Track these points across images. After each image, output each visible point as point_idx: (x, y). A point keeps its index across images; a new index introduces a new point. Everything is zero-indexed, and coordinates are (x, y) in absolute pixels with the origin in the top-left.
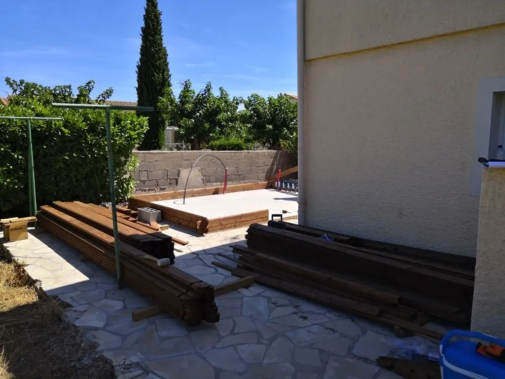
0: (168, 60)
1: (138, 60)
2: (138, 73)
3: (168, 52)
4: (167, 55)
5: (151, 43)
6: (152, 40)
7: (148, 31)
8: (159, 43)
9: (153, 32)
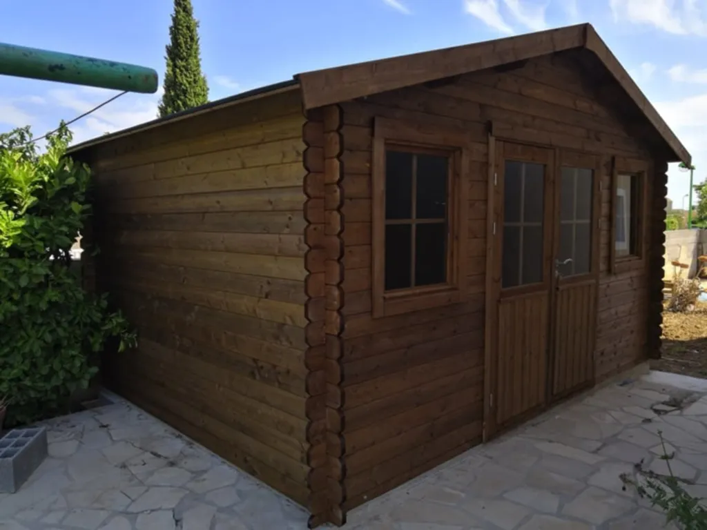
5: (181, 71)
6: (184, 66)
7: (176, 51)
8: (194, 71)
9: (185, 54)
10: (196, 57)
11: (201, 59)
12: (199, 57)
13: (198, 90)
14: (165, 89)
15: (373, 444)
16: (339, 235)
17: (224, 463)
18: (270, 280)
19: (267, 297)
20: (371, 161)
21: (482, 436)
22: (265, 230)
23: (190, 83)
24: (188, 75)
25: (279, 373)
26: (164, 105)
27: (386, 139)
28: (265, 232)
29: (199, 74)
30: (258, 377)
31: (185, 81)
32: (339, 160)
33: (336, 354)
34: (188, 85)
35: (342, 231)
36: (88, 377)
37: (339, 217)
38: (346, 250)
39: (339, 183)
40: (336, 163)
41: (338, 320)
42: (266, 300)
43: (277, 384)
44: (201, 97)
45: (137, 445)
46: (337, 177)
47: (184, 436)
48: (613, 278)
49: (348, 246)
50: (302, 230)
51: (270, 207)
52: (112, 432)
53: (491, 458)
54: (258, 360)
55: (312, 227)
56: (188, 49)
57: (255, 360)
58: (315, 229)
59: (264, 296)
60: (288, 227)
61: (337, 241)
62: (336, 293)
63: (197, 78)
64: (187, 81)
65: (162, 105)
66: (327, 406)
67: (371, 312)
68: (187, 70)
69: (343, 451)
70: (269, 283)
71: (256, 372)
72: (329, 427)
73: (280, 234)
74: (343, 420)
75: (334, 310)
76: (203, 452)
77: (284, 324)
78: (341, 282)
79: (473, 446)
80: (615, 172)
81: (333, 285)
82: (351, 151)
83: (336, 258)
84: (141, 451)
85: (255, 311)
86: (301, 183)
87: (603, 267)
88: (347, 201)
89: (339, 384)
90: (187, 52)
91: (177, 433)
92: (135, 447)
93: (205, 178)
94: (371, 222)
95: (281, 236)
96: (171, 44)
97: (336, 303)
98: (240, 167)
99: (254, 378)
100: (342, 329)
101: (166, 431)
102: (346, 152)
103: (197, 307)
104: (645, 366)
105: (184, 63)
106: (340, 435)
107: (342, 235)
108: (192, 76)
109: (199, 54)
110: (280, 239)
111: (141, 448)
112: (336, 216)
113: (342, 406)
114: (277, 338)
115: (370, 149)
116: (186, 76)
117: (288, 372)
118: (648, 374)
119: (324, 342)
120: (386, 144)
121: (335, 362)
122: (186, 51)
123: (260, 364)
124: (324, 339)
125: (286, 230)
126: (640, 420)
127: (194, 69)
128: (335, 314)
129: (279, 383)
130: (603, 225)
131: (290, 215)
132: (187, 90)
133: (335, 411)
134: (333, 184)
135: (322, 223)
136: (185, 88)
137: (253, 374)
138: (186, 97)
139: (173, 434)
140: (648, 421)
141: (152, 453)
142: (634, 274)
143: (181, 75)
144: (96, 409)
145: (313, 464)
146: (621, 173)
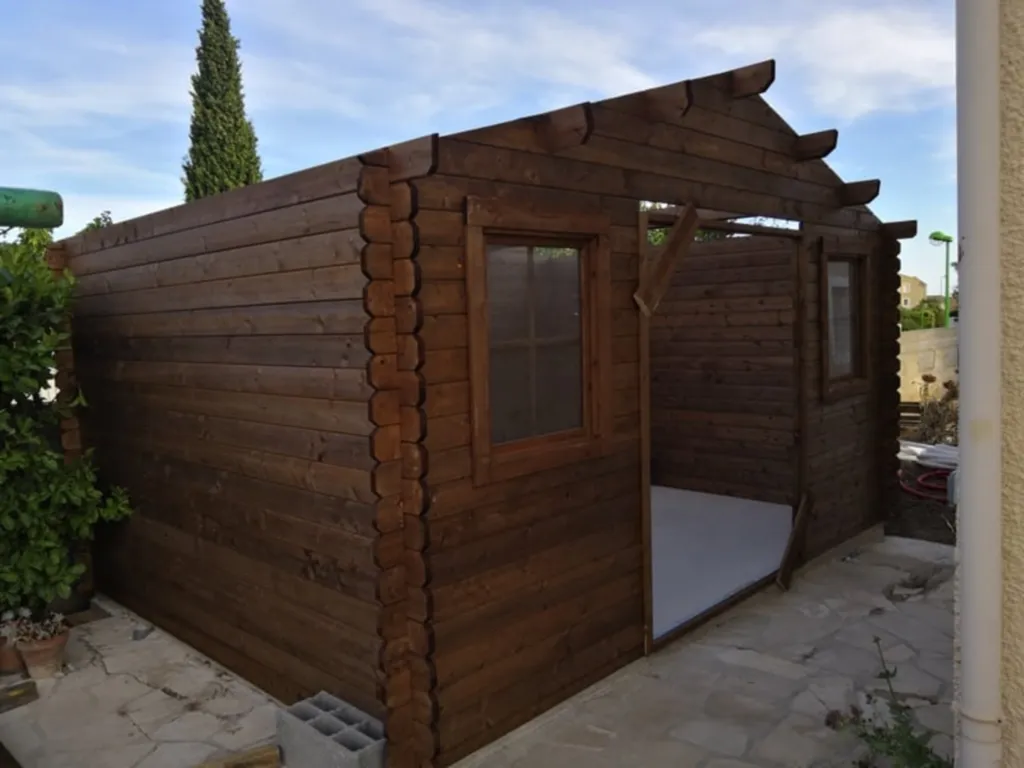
0: (259, 151)
1: (186, 152)
2: (186, 184)
3: (257, 133)
4: (256, 140)
5: (215, 112)
6: (219, 106)
7: (207, 83)
8: (234, 113)
9: (219, 87)
10: (237, 92)
11: (243, 96)
12: (242, 92)
13: (241, 140)
14: (192, 139)
15: (482, 667)
16: (418, 369)
17: (270, 700)
18: (324, 434)
19: (320, 459)
20: (463, 260)
21: (642, 644)
22: (314, 361)
23: (228, 130)
24: (225, 118)
25: (342, 571)
26: (191, 163)
27: (485, 228)
28: (314, 364)
29: (241, 116)
30: (312, 576)
31: (221, 128)
32: (414, 262)
33: (419, 543)
34: (225, 134)
35: (421, 364)
36: (69, 579)
37: (415, 344)
38: (430, 391)
39: (415, 294)
40: (410, 265)
41: (421, 493)
42: (319, 463)
43: (339, 587)
44: (245, 151)
45: (144, 678)
46: (411, 287)
47: (213, 663)
48: (827, 409)
49: (432, 384)
50: (363, 363)
51: (319, 329)
52: (106, 661)
53: (656, 677)
54: (311, 551)
55: (378, 359)
56: (224, 80)
57: (307, 552)
58: (382, 362)
59: (316, 457)
60: (345, 357)
61: (415, 378)
62: (416, 454)
63: (239, 124)
64: (224, 127)
65: (188, 163)
66: (409, 619)
67: (472, 477)
68: (224, 111)
69: (434, 682)
70: (323, 440)
71: (310, 569)
72: (412, 647)
73: (334, 368)
74: (431, 638)
75: (414, 479)
76: (240, 686)
77: (346, 499)
78: (422, 438)
79: (630, 661)
80: (824, 257)
81: (411, 442)
82: (432, 246)
83: (414, 404)
84: (148, 689)
85: (304, 480)
86: (359, 294)
87: (811, 393)
88: (429, 320)
89: (425, 586)
90: (222, 86)
91: (205, 659)
92: (139, 681)
93: (230, 285)
94: (467, 348)
95: (337, 371)
96: (199, 74)
97: (416, 469)
98: (277, 269)
99: (307, 577)
100: (426, 505)
101: (188, 655)
102: (424, 249)
103: (224, 475)
104: (879, 530)
105: (219, 101)
106: (428, 659)
107: (422, 370)
108: (232, 120)
109: (241, 87)
110: (336, 375)
111: (148, 685)
112: (412, 342)
113: (428, 619)
114: (336, 519)
115: (462, 243)
116: (222, 119)
117: (353, 569)
118: (882, 541)
119: (402, 526)
120: (484, 234)
121: (417, 555)
122: (222, 82)
123: (314, 557)
124: (401, 521)
125: (344, 363)
126: (866, 612)
127: (235, 109)
128: (416, 484)
129: (342, 585)
130: (811, 335)
131: (348, 341)
132: (224, 140)
133: (420, 626)
134: (407, 296)
135: (393, 353)
136: (221, 138)
137: (305, 572)
138: (223, 150)
139: (198, 660)
140: (878, 611)
141: (164, 690)
142: (857, 401)
143: (214, 118)
144: (84, 626)
145: (390, 703)
146: (834, 258)
